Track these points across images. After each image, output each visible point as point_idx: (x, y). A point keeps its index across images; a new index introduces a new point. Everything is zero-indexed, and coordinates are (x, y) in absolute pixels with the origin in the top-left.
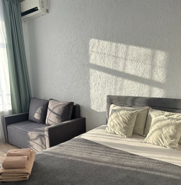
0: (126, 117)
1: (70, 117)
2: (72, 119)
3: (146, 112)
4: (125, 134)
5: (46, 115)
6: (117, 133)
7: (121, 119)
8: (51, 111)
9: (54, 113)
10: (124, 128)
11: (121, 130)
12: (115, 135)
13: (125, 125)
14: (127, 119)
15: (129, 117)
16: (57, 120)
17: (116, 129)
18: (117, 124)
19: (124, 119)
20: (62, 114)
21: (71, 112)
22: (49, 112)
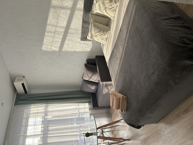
0: (96, 30)
1: (94, 67)
2: (96, 65)
3: (93, 15)
4: (107, 32)
5: (93, 82)
6: (107, 37)
7: (97, 34)
8: (90, 78)
9: (91, 77)
10: (103, 32)
11: (105, 34)
12: (108, 39)
13: (101, 31)
14: (97, 29)
15: (96, 28)
16: (96, 75)
17: (104, 37)
18: (100, 36)
19: (97, 32)
20: (92, 72)
21: (91, 66)
22: (91, 80)
